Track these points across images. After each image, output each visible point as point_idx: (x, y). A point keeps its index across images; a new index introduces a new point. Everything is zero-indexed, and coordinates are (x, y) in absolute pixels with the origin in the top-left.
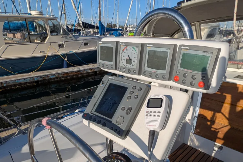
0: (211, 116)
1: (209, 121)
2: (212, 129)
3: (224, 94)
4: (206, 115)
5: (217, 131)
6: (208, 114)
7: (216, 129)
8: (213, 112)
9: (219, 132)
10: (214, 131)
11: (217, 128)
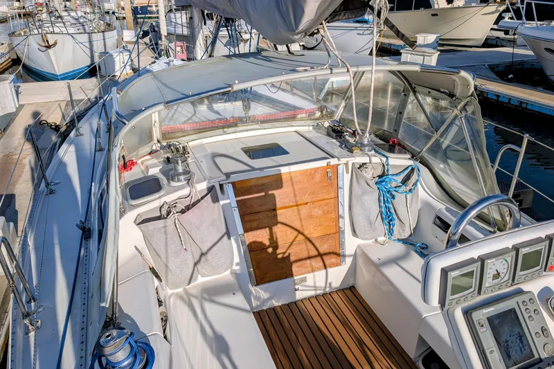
0: (268, 237)
1: (269, 247)
2: (280, 256)
3: (270, 192)
4: (259, 240)
5: (287, 254)
6: (262, 236)
7: (284, 253)
8: (267, 229)
9: (289, 254)
10: (283, 258)
11: (284, 251)
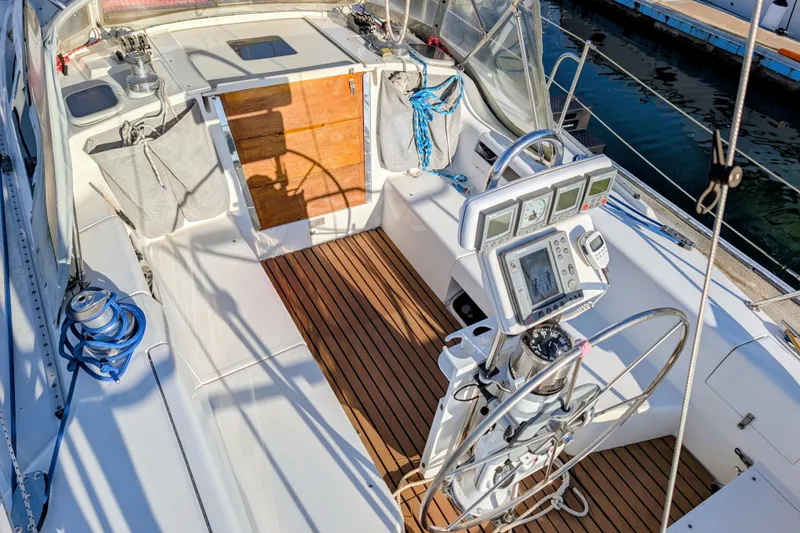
0: (275, 169)
1: (275, 183)
2: (290, 194)
3: (275, 110)
4: (263, 173)
5: (299, 191)
6: (266, 168)
7: (296, 190)
8: (273, 159)
9: (303, 191)
10: (295, 196)
11: (295, 187)
